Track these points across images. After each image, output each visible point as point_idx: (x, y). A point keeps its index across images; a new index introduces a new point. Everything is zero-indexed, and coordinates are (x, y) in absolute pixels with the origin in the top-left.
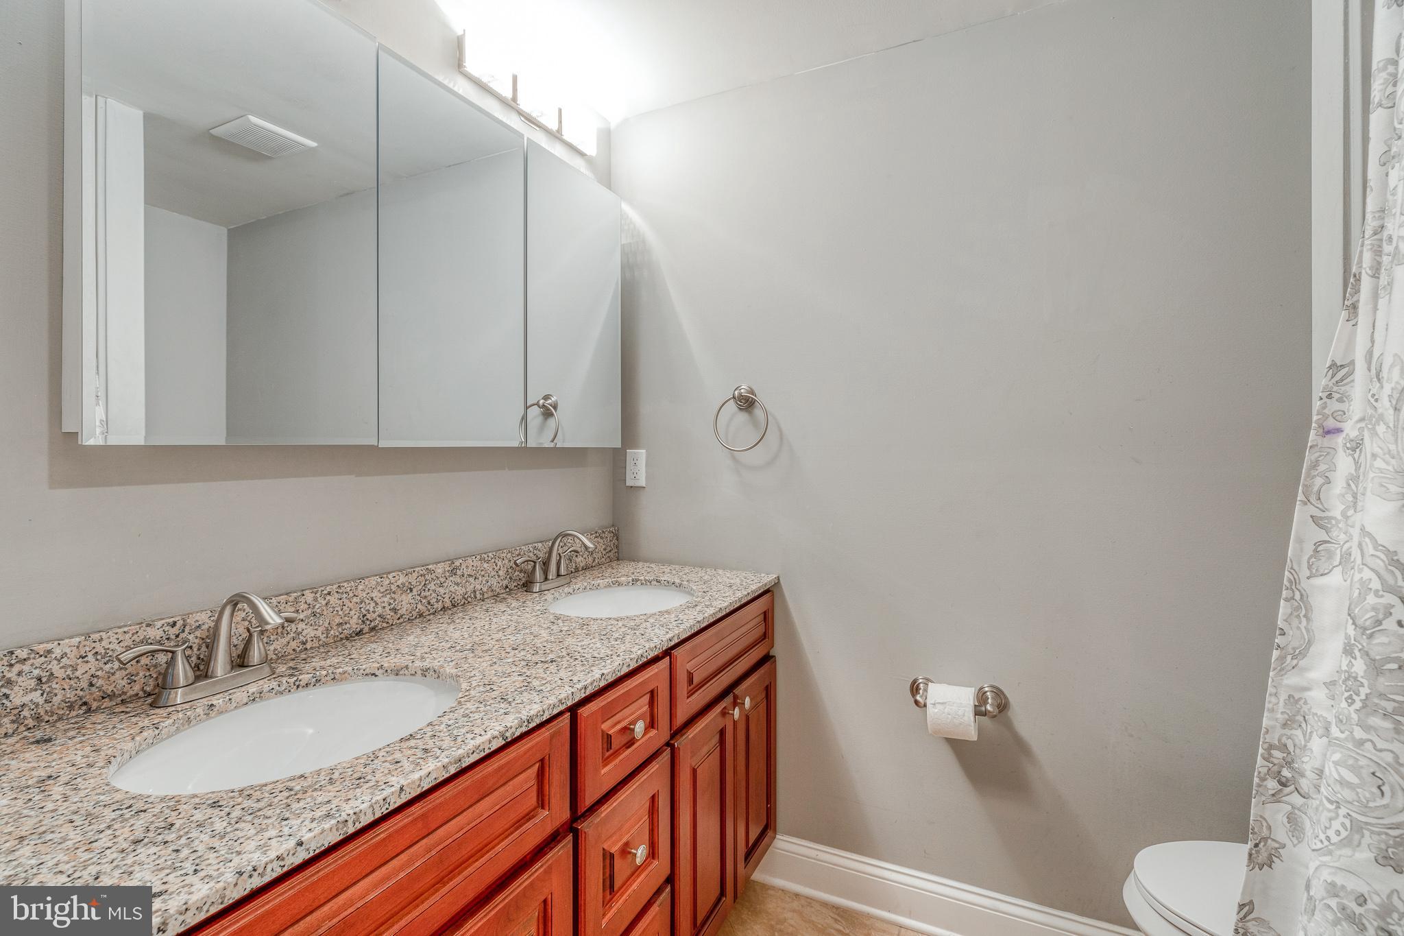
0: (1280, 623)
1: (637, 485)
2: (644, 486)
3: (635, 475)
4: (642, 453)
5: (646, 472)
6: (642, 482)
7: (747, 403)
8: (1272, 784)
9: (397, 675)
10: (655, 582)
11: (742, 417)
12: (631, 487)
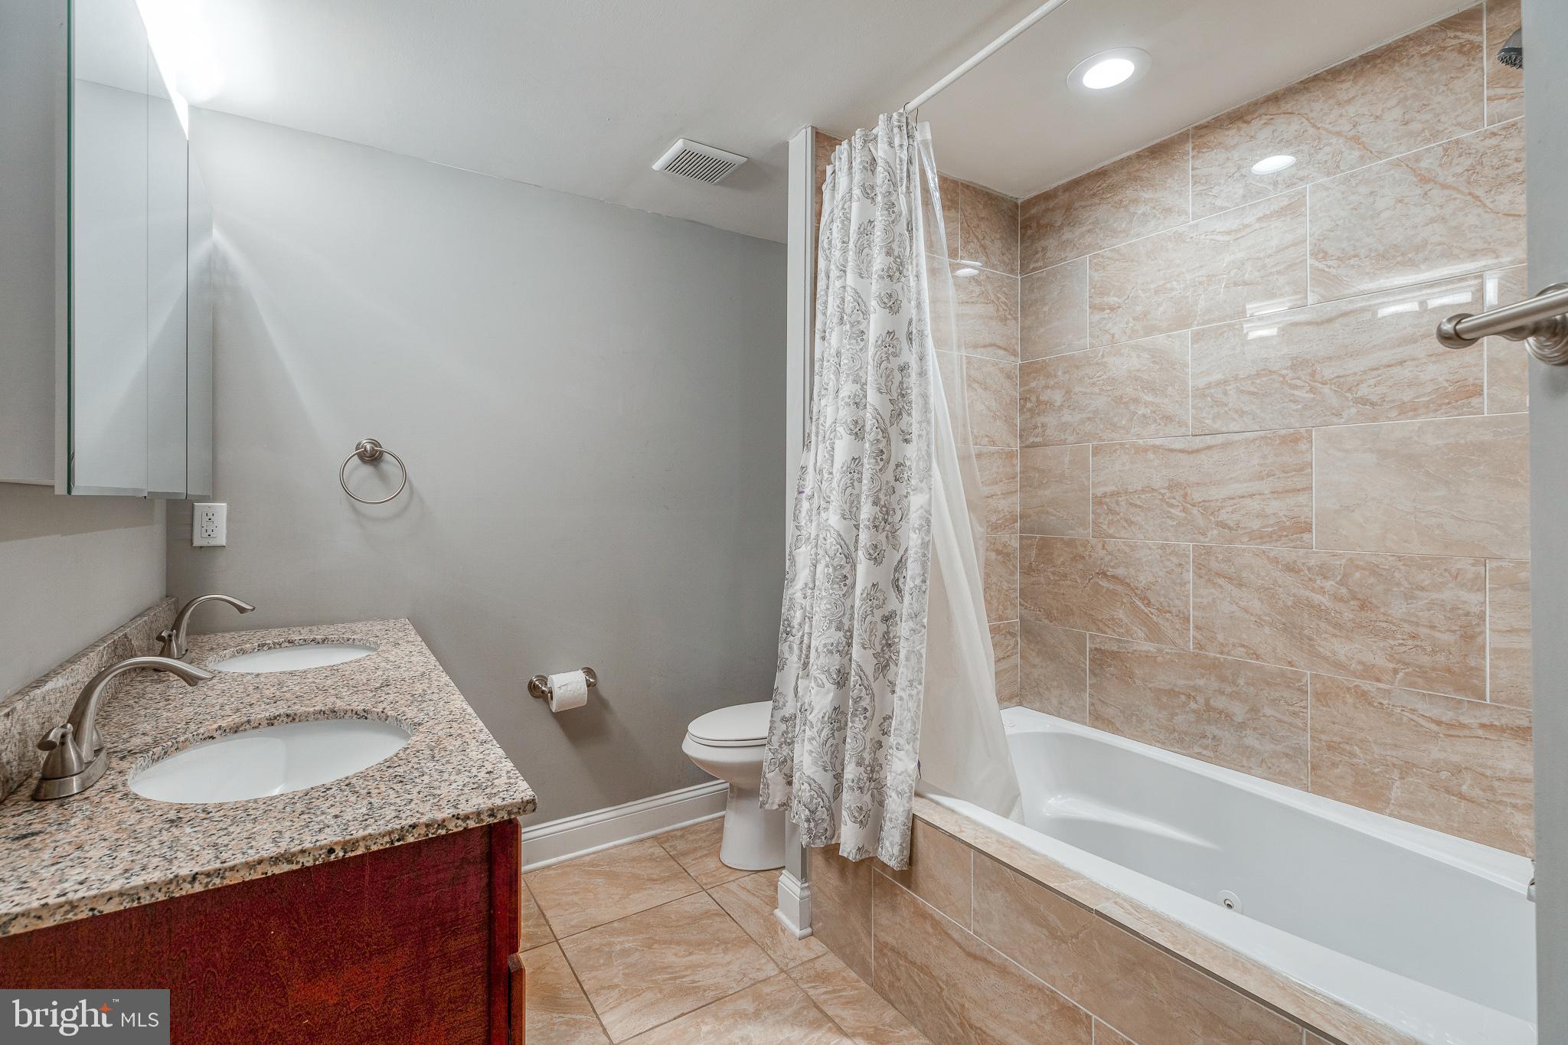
0: (787, 569)
1: (213, 543)
2: (224, 544)
3: (209, 532)
4: (221, 508)
5: (228, 528)
6: (221, 539)
7: (372, 457)
8: (785, 635)
9: (236, 732)
10: (287, 644)
11: (366, 470)
12: (201, 547)
